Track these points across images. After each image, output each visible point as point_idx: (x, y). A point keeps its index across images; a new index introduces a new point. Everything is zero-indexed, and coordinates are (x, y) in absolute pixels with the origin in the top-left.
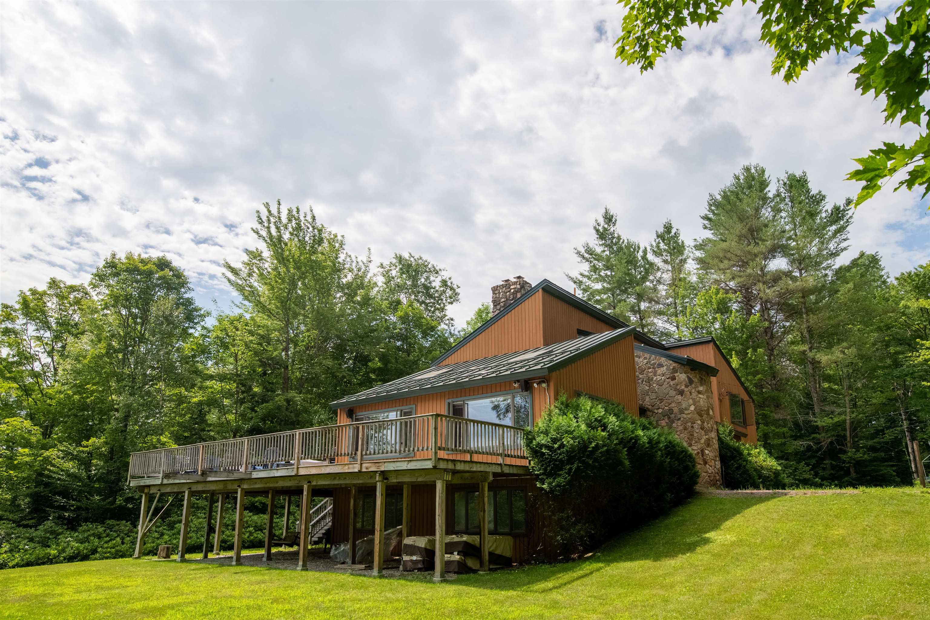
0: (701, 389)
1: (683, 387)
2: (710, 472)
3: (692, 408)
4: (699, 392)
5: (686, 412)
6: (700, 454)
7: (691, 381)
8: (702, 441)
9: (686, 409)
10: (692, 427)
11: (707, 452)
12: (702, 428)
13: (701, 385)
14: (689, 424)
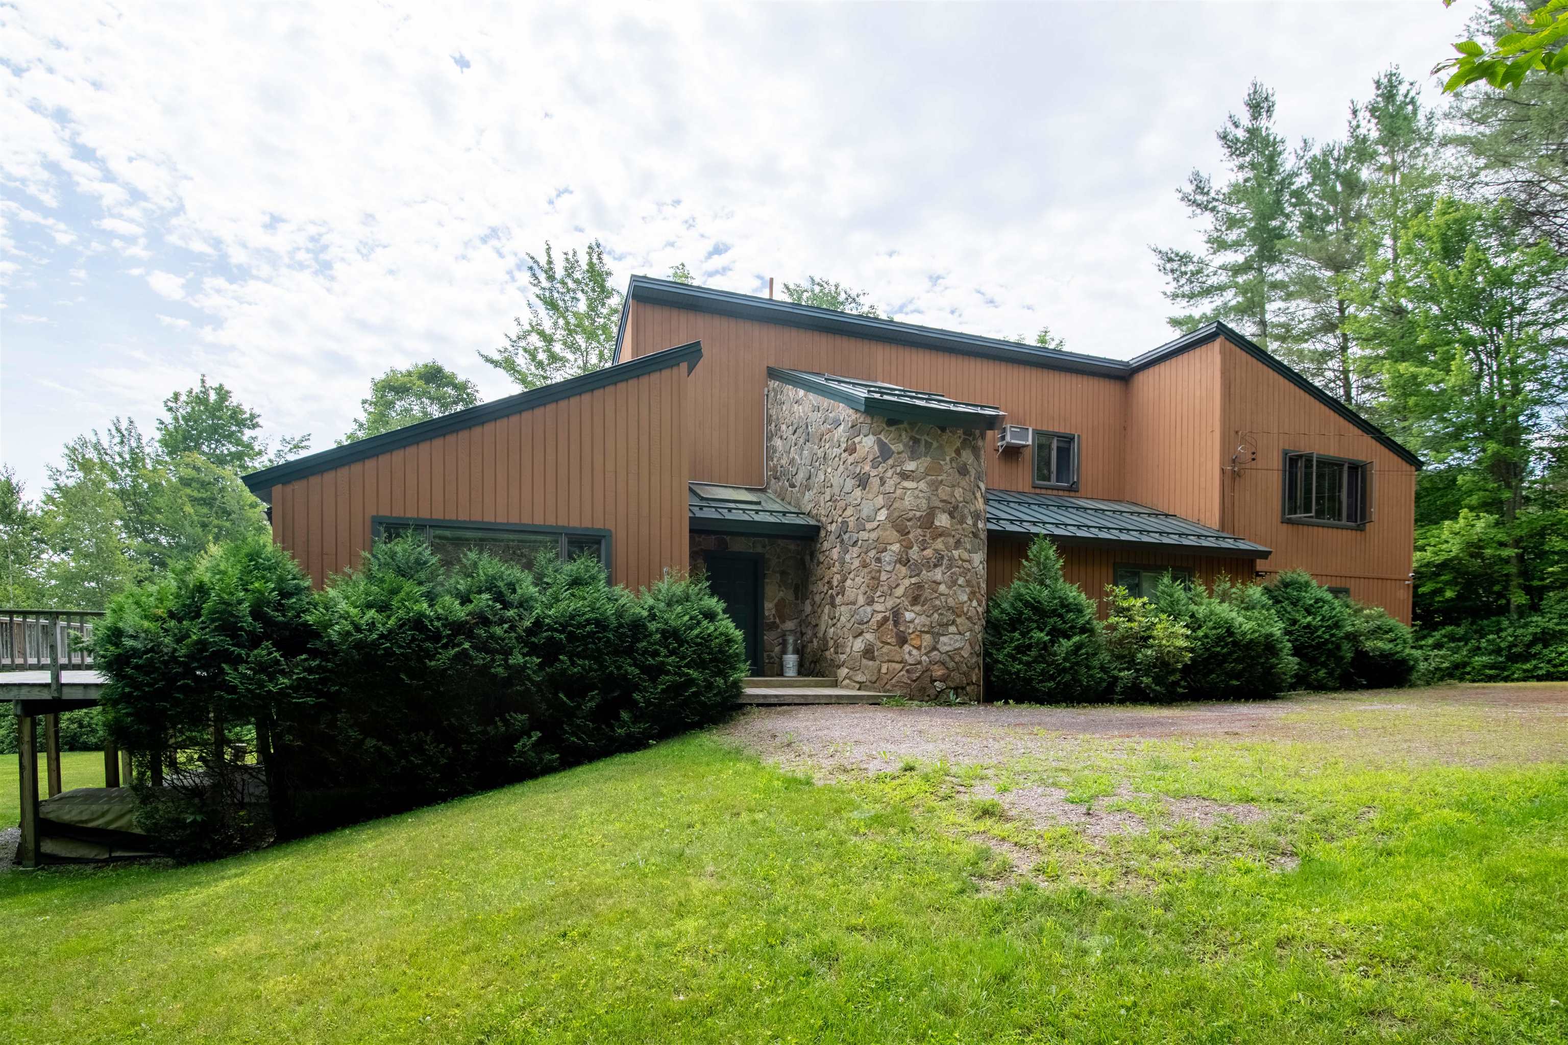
0: (911, 466)
1: (867, 468)
2: (911, 660)
3: (882, 515)
4: (905, 476)
5: (869, 526)
6: (891, 622)
7: (885, 453)
8: (900, 591)
9: (870, 520)
10: (878, 560)
11: (909, 616)
12: (904, 561)
13: (912, 459)
14: (872, 553)
